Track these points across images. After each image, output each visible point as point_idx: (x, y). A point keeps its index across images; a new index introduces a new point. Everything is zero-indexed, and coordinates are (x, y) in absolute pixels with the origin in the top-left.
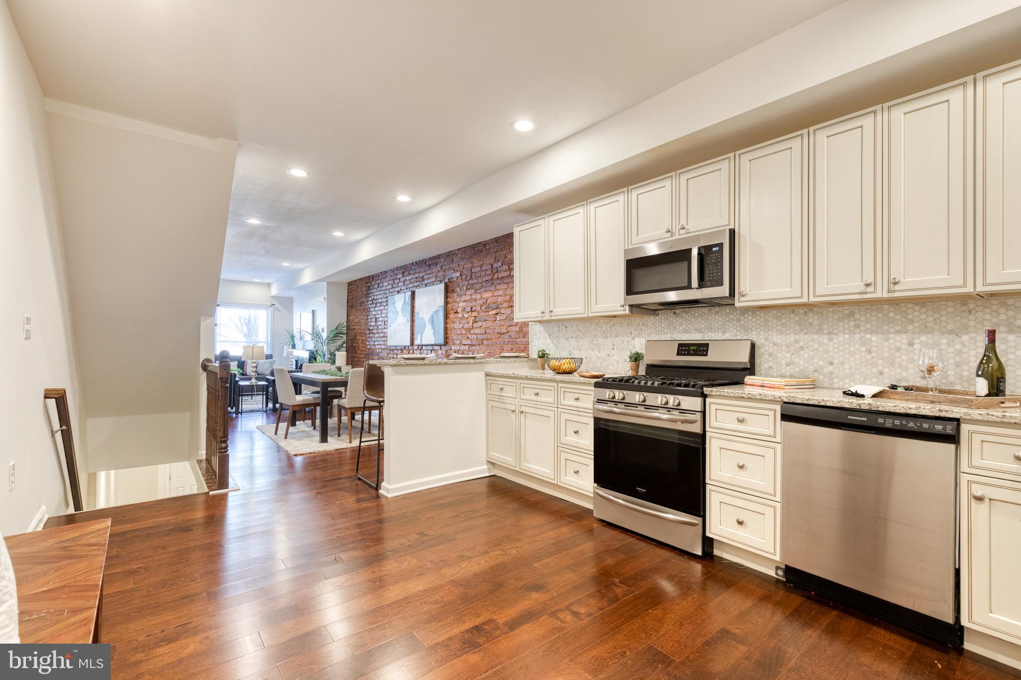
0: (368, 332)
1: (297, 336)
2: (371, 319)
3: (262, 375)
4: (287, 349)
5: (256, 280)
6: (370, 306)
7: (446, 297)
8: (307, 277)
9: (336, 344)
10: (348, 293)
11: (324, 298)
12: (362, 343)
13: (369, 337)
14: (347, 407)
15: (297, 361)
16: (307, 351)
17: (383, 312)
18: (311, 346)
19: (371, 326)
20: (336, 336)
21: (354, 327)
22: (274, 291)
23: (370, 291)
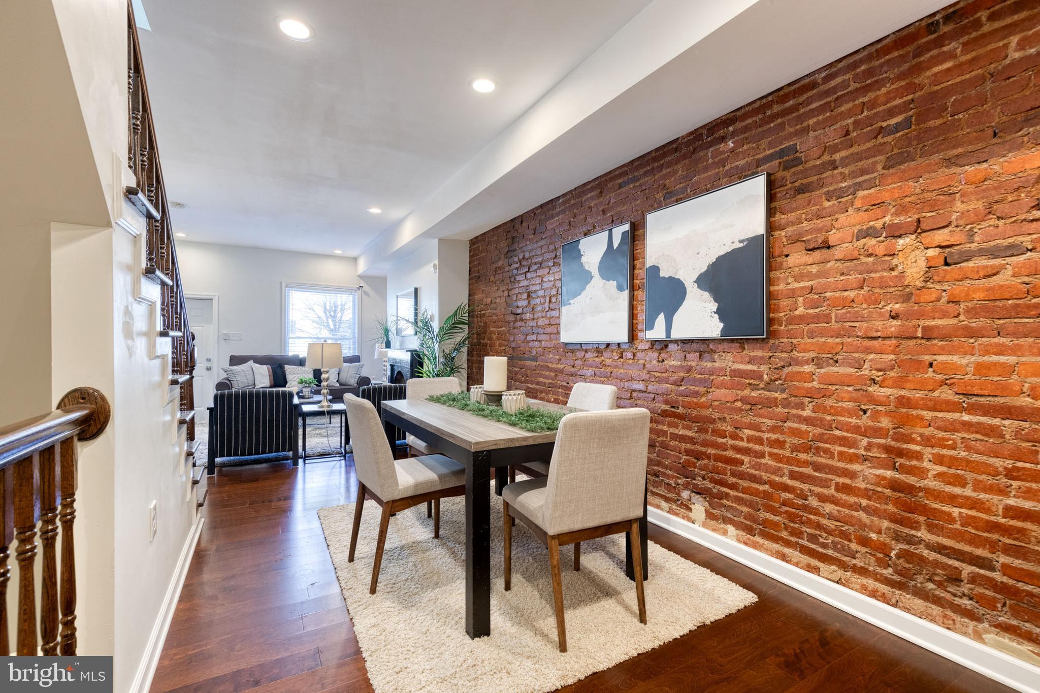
0: (512, 318)
1: (393, 330)
2: (517, 295)
3: (346, 385)
4: (380, 348)
5: (338, 252)
6: (515, 272)
7: (770, 212)
8: (408, 233)
9: (453, 340)
10: (471, 257)
11: (435, 266)
12: (498, 339)
13: (514, 328)
14: (551, 531)
15: (392, 366)
16: (407, 351)
17: (545, 279)
18: (414, 344)
19: (518, 307)
20: (453, 327)
21: (482, 312)
22: (362, 266)
23: (515, 246)
